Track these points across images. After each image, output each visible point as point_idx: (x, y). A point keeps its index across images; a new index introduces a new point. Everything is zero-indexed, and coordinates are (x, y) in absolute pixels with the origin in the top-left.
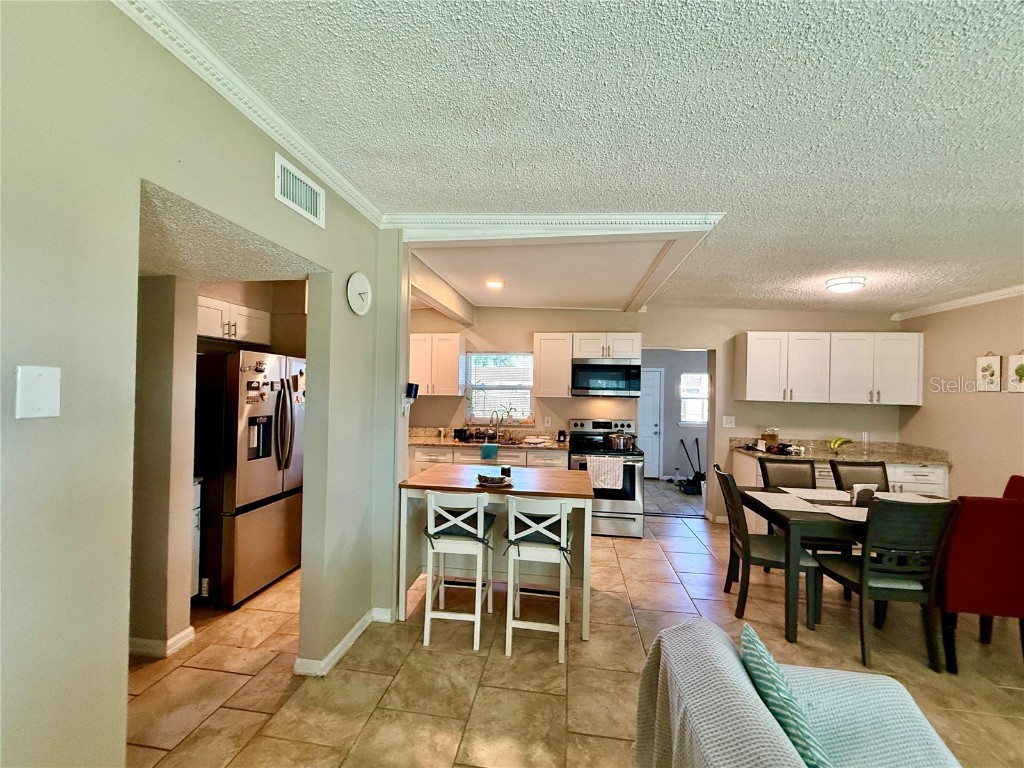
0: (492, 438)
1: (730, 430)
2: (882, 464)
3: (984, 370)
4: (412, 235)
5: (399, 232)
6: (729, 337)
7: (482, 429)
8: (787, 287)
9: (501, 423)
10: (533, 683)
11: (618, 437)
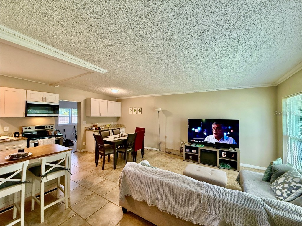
1: (85, 125)
2: (119, 129)
6: (85, 99)
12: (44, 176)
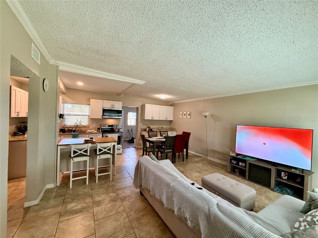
0: (74, 131)
1: (141, 126)
2: (167, 131)
4: (61, 68)
5: (57, 66)
6: (141, 105)
7: (70, 129)
9: (77, 126)
10: (106, 185)
11: (116, 129)
12: (98, 155)
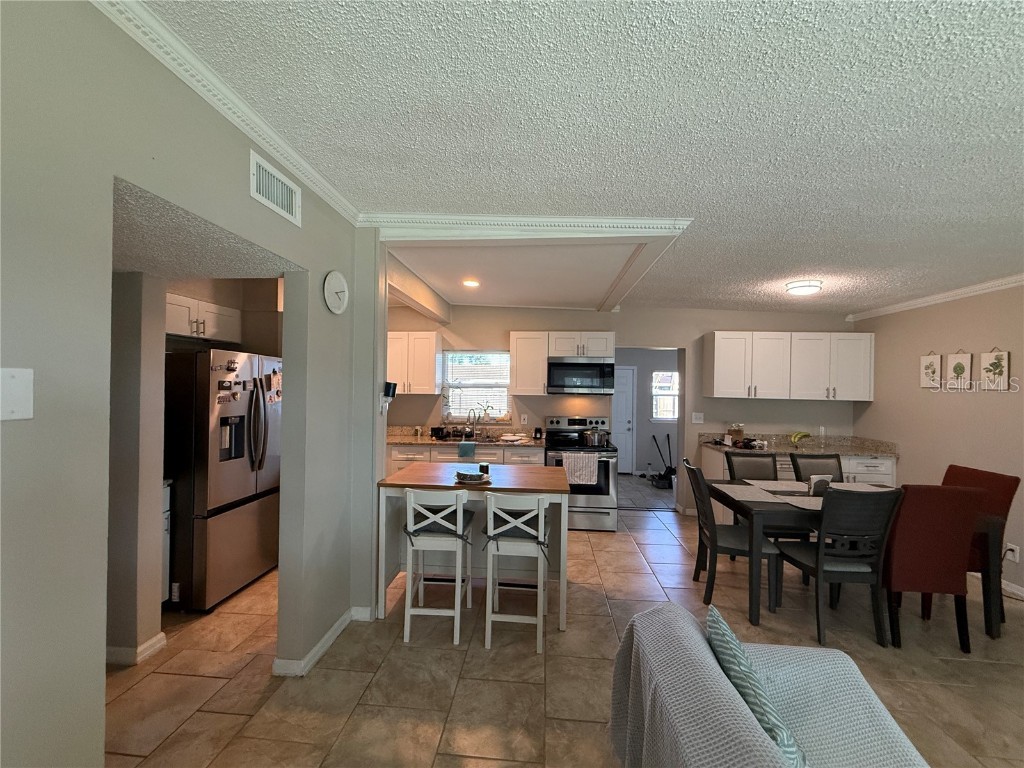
0: (469, 436)
2: (837, 457)
3: (927, 368)
4: (388, 234)
5: (376, 231)
6: (698, 336)
7: (459, 427)
8: (750, 289)
9: (478, 421)
10: (512, 673)
11: (593, 434)
12: (490, 538)
